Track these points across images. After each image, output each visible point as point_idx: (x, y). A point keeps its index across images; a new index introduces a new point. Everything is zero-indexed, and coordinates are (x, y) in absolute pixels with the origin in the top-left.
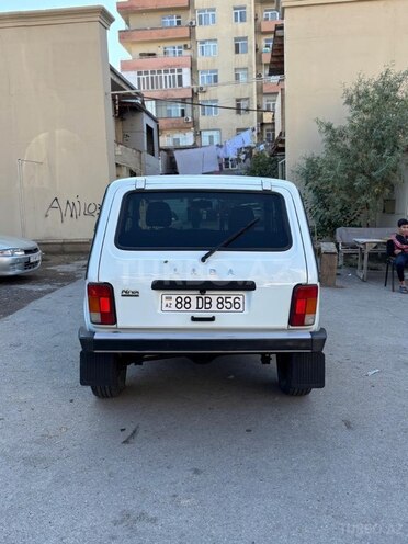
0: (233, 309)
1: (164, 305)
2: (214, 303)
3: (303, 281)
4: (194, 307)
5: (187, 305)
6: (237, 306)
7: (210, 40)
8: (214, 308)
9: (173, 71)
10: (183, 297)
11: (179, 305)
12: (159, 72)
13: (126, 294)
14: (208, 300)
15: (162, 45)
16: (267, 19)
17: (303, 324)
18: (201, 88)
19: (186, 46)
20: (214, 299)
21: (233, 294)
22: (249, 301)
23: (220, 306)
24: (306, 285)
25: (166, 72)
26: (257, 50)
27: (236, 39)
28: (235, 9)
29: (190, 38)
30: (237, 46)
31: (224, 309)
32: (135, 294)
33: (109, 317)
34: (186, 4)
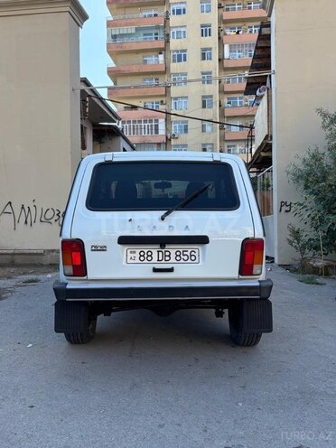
0: (189, 261)
1: (129, 258)
2: (173, 256)
3: (251, 236)
4: (155, 260)
5: (149, 258)
6: (193, 258)
7: (182, 97)
8: (173, 260)
9: (151, 121)
10: (146, 251)
11: (142, 258)
12: (140, 122)
13: (95, 249)
14: (167, 254)
15: (143, 100)
16: (228, 82)
17: (252, 274)
18: (174, 135)
19: (162, 102)
20: (173, 252)
21: (189, 248)
22: (204, 254)
23: (178, 258)
24: (253, 239)
25: (145, 121)
26: (220, 106)
27: (203, 97)
28: (203, 74)
29: (166, 95)
30: (204, 102)
31: (182, 261)
32: (103, 249)
33: (80, 270)
34: (164, 70)
